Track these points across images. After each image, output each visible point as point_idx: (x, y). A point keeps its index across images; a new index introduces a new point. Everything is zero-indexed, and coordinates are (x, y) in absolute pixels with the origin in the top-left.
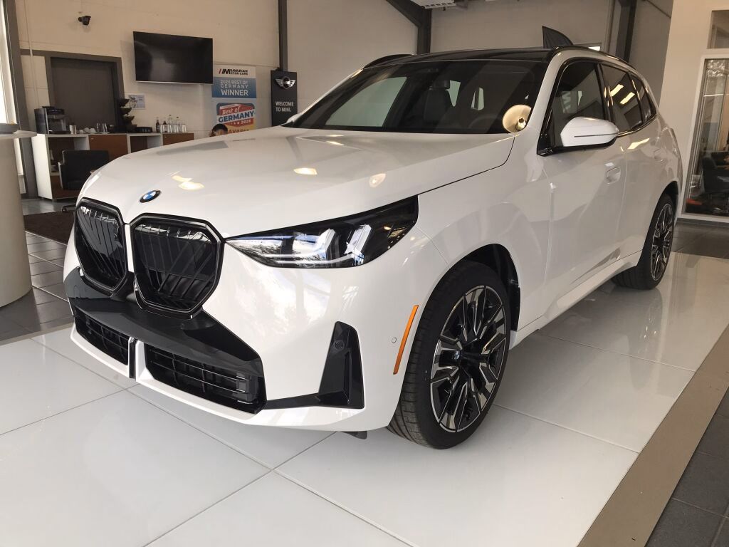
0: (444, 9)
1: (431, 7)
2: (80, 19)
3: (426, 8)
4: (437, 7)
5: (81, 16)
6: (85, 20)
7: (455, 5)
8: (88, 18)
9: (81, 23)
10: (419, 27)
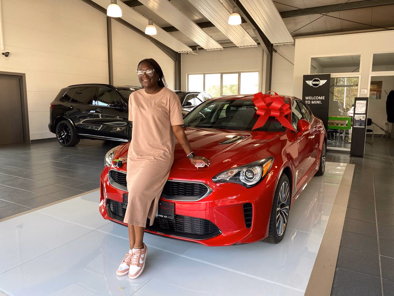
0: (188, 54)
1: (181, 52)
2: (3, 54)
3: (179, 53)
4: (184, 52)
5: (4, 52)
6: (7, 54)
7: (192, 52)
8: (8, 53)
9: (4, 55)
10: (175, 61)
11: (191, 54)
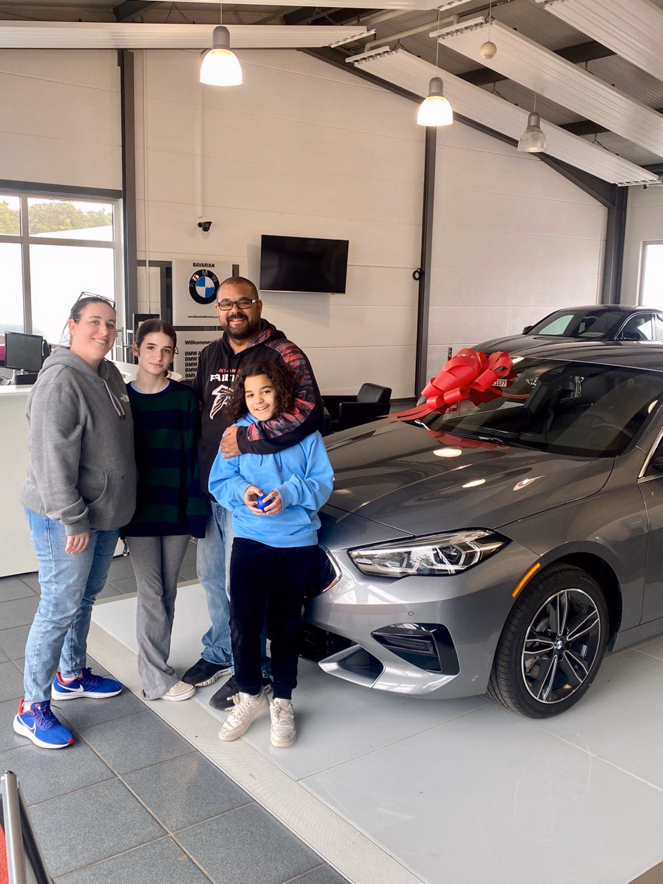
0: (645, 187)
1: (627, 185)
2: (200, 225)
3: (619, 185)
4: (635, 184)
5: (201, 221)
6: (206, 226)
8: (210, 223)
9: (201, 228)
10: (609, 208)
11: (654, 187)
